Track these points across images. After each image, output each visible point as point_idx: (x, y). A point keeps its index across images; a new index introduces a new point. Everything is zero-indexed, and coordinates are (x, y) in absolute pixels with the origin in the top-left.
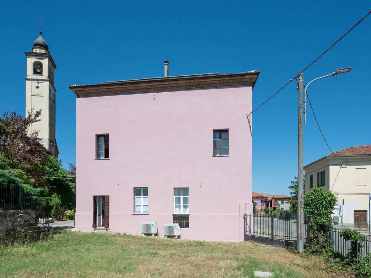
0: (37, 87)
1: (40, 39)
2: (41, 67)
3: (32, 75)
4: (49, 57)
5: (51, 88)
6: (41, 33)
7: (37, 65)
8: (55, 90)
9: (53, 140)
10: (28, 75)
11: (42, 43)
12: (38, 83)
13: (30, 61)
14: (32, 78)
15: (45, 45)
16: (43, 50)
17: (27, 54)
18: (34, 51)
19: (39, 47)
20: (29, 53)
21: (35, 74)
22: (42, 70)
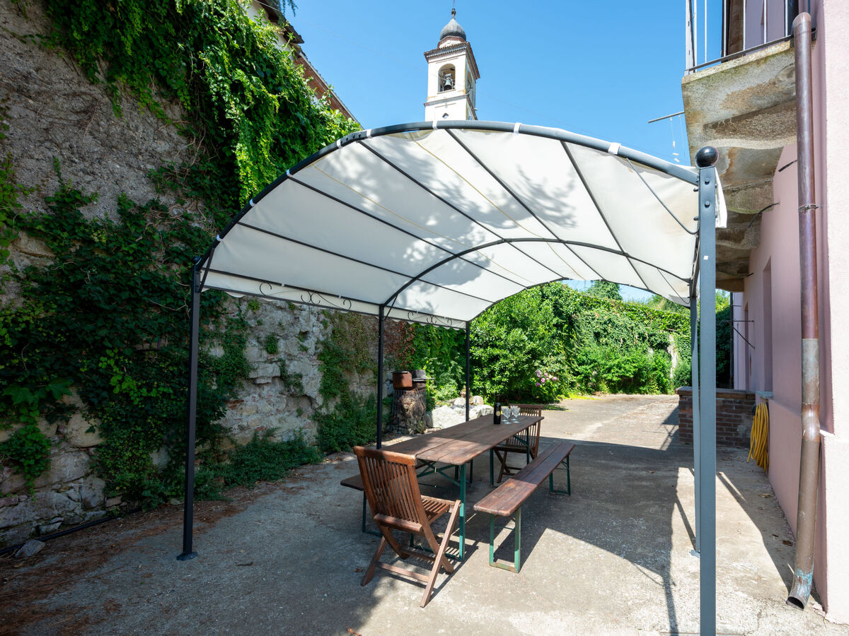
0: (445, 115)
1: (452, 25)
2: (453, 77)
3: (436, 95)
4: (467, 52)
5: (470, 113)
6: (452, 13)
7: (445, 73)
10: (429, 95)
11: (455, 30)
12: (446, 105)
13: (434, 67)
14: (437, 99)
15: (460, 31)
16: (457, 39)
17: (428, 56)
18: (441, 46)
19: (449, 38)
20: (433, 52)
21: (441, 91)
22: (454, 81)
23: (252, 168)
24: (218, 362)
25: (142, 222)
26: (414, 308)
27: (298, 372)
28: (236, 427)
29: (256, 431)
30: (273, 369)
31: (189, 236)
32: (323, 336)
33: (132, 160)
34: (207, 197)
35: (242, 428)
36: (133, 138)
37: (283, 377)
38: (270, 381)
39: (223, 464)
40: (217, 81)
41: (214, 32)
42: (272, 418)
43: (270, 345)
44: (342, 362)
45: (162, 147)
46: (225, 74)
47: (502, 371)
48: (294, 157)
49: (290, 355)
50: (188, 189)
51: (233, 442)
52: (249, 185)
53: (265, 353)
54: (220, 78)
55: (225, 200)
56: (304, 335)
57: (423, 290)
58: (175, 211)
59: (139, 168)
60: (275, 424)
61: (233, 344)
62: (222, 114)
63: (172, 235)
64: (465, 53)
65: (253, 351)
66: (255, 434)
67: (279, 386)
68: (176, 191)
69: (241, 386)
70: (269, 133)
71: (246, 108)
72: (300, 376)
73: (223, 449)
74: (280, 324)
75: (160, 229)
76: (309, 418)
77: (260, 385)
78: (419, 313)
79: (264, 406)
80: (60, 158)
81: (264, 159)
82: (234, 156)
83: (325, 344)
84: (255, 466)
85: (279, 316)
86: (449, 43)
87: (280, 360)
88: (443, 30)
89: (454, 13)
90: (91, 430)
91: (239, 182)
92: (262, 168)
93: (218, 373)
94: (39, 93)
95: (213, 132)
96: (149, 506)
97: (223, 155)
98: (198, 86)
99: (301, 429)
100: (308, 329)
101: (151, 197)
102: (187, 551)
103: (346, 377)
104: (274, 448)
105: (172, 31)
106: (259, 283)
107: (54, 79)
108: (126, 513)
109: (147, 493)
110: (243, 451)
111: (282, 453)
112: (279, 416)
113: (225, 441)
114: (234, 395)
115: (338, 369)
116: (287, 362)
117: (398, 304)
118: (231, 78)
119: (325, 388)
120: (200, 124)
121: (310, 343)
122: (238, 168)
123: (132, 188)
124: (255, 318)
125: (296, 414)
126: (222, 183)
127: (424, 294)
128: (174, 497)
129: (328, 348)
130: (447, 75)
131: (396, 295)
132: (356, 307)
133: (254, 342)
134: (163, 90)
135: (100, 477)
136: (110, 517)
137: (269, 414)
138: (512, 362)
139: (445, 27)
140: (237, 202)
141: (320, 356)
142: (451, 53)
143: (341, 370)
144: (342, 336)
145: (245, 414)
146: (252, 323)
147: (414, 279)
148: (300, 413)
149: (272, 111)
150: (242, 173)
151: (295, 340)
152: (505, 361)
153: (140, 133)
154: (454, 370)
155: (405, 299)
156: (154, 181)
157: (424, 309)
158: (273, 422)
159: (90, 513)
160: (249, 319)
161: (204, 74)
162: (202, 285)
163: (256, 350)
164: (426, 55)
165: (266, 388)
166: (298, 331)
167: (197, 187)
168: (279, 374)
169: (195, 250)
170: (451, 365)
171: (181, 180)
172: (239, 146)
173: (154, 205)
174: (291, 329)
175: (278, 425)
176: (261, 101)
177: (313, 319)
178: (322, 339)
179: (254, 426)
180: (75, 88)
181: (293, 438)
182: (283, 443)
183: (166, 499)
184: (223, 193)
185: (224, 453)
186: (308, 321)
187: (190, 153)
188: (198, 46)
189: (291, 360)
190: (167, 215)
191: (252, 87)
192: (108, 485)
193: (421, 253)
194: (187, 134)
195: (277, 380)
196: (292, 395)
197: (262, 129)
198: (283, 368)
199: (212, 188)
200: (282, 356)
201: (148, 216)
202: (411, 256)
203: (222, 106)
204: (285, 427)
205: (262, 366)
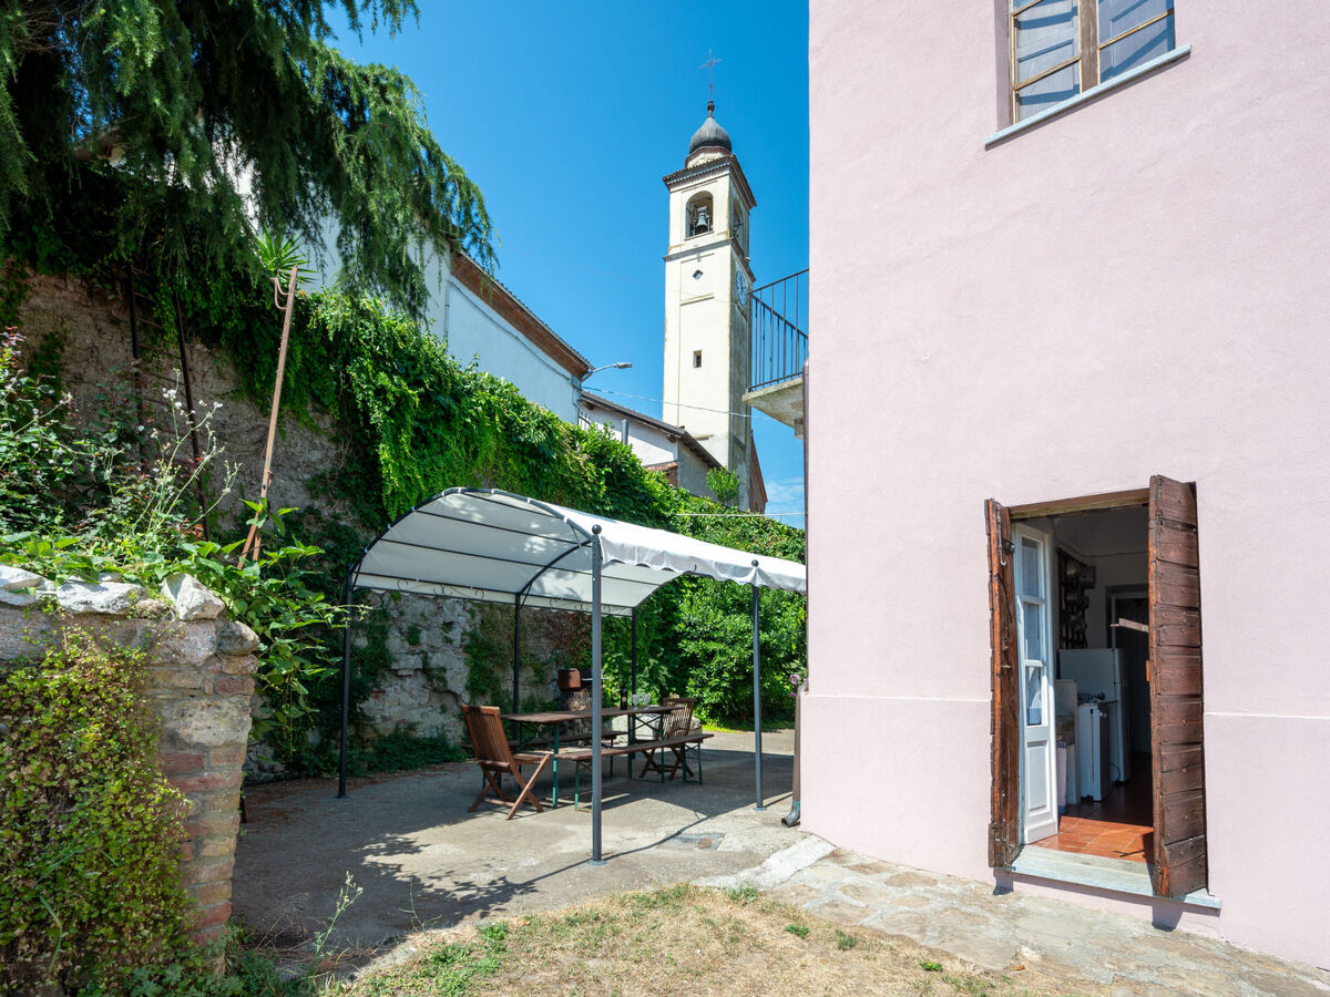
0: (698, 274)
1: (708, 128)
2: (710, 211)
3: (683, 242)
4: (732, 169)
5: (739, 267)
6: (709, 108)
7: (696, 207)
8: (750, 274)
9: (743, 440)
10: (672, 243)
11: (713, 136)
12: (699, 259)
13: (679, 200)
14: (684, 249)
15: (720, 137)
16: (715, 151)
17: (671, 181)
18: (690, 165)
19: (704, 151)
20: (677, 175)
21: (691, 235)
22: (711, 218)
23: (394, 465)
24: (364, 651)
25: (301, 528)
26: (556, 594)
27: (441, 665)
28: (379, 716)
29: (398, 723)
30: (415, 661)
31: (337, 534)
32: (471, 626)
33: (292, 473)
34: (354, 496)
35: (384, 719)
36: (293, 454)
37: (426, 670)
38: (412, 673)
39: (367, 751)
40: (362, 390)
41: (360, 344)
42: (414, 712)
43: (412, 636)
44: (493, 656)
45: (316, 456)
46: (369, 382)
47: (720, 672)
48: (436, 441)
49: (432, 647)
50: (337, 491)
51: (375, 731)
52: (391, 481)
53: (407, 645)
54: (365, 387)
55: (369, 496)
56: (449, 625)
57: (559, 576)
58: (326, 513)
59: (298, 480)
60: (417, 718)
61: (376, 635)
62: (367, 418)
63: (324, 536)
64: (728, 172)
65: (395, 642)
66: (397, 726)
67: (421, 679)
68: (327, 495)
69: (384, 676)
70: (410, 428)
71: (388, 409)
72: (444, 670)
73: (366, 737)
74: (422, 615)
75: (314, 530)
76: (454, 716)
77: (401, 677)
78: (565, 599)
79: (406, 699)
80: (244, 483)
81: (405, 453)
82: (377, 455)
83: (473, 636)
84: (396, 756)
85: (421, 605)
86: (702, 158)
87: (422, 652)
88: (693, 137)
89: (711, 108)
90: (264, 706)
91: (381, 478)
92: (403, 462)
93: (362, 662)
94: (231, 435)
95: (358, 435)
96: (308, 776)
97: (367, 454)
98: (346, 398)
99: (443, 726)
100: (453, 619)
101: (307, 503)
102: (342, 793)
103: (499, 673)
104: (416, 742)
105: (325, 353)
106: (396, 580)
107: (241, 421)
108: (289, 778)
109: (306, 763)
110: (385, 741)
111: (423, 747)
112: (421, 710)
113: (369, 729)
114: (377, 685)
115: (488, 664)
116: (430, 654)
117: (534, 590)
118: (374, 384)
119: (472, 684)
120: (347, 429)
121: (456, 634)
122: (381, 465)
123: (293, 498)
124: (397, 609)
125: (439, 710)
126: (367, 480)
127: (562, 580)
128: (326, 771)
129: (477, 640)
130: (700, 209)
131: (530, 584)
132: (488, 596)
133: (396, 633)
134: (316, 405)
135: (271, 746)
136: (277, 779)
137: (411, 707)
138: (732, 660)
139: (697, 133)
140: (380, 497)
141: (467, 649)
142: (704, 175)
143: (491, 665)
144: (494, 627)
145: (387, 704)
146: (395, 614)
147: (546, 568)
148: (444, 710)
149: (411, 405)
150: (385, 471)
151: (439, 631)
152: (723, 659)
153: (299, 449)
154: (654, 671)
155: (541, 585)
156: (310, 489)
157: (567, 595)
158: (415, 716)
159: (264, 775)
160: (392, 610)
161: (350, 386)
162: (354, 586)
163: (398, 641)
164: (666, 180)
165: (408, 680)
166: (442, 622)
167: (345, 489)
168: (421, 666)
169: (343, 547)
170: (649, 664)
171: (331, 484)
172: (381, 446)
173: (310, 510)
174: (435, 619)
175: (420, 720)
176: (402, 400)
177: (459, 608)
178: (468, 629)
179: (397, 718)
180: (253, 423)
181: (435, 735)
182: (424, 739)
183: (320, 771)
184: (368, 489)
185: (368, 740)
186: (453, 610)
187: (339, 455)
188: (346, 362)
189: (433, 652)
190: (320, 518)
191: (394, 388)
192: (276, 752)
193: (541, 546)
194: (335, 440)
195: (419, 673)
196: (435, 690)
197: (403, 425)
198: (425, 661)
199: (358, 486)
200: (425, 648)
201: (304, 521)
202: (532, 549)
203: (366, 413)
204: (428, 722)
205: (404, 657)
